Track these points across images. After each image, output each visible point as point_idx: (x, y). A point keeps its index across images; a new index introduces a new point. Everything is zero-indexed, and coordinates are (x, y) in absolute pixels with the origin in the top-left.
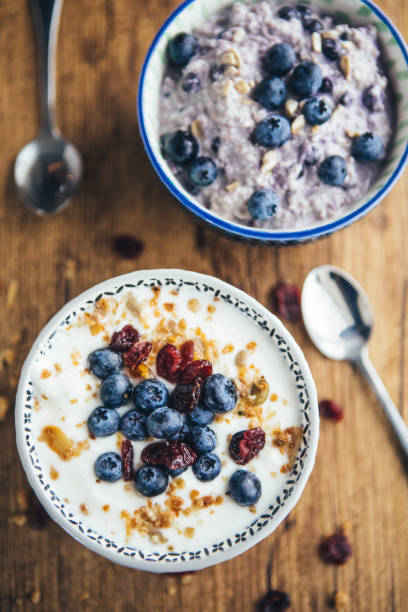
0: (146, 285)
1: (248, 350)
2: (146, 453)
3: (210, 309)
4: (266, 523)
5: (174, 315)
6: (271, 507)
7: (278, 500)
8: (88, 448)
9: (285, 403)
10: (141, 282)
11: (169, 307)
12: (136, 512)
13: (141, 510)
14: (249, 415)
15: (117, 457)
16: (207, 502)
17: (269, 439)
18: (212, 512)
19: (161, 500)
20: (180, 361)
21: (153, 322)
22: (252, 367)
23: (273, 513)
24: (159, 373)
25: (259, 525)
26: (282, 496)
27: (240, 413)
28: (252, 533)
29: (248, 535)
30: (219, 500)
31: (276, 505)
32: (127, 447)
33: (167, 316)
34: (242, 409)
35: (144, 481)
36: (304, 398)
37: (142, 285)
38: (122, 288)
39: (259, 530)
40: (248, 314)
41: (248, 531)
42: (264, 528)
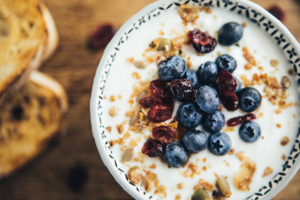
0: (111, 152)
1: (134, 62)
2: (231, 108)
3: (112, 99)
4: (253, 11)
5: (125, 123)
6: (240, 12)
7: (233, 9)
8: (242, 152)
9: (163, 25)
10: (111, 157)
11: (120, 130)
12: (274, 104)
14: (180, 47)
15: (241, 129)
17: (190, 27)
18: (255, 52)
19: (260, 88)
20: (157, 107)
21: (134, 136)
22: (144, 55)
23: (243, 8)
24: (170, 117)
25: (255, 15)
26: (230, 7)
27: (180, 52)
28: (263, 18)
29: (265, 21)
30: (245, 50)
31: (238, 9)
32: (231, 123)
33: (126, 128)
34: (177, 52)
35: (253, 104)
36: (156, 12)
37: (112, 155)
38: (119, 169)
39: (260, 14)
40: (109, 70)
41: (261, 23)
42: (257, 12)
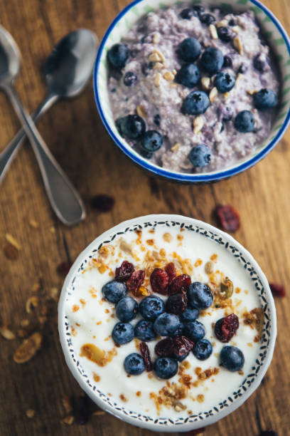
0: (131, 230)
1: (212, 261)
2: (157, 349)
3: (179, 238)
4: (253, 380)
5: (155, 247)
6: (254, 368)
7: (257, 362)
8: (116, 354)
9: (246, 292)
10: (127, 229)
11: (151, 242)
12: (160, 392)
13: (163, 389)
14: (223, 307)
15: (138, 355)
16: (208, 374)
17: (241, 320)
18: (213, 380)
19: (175, 379)
20: (167, 278)
21: (141, 256)
22: (218, 272)
23: (257, 372)
24: (154, 290)
25: (249, 382)
26: (260, 359)
27: (217, 307)
28: (245, 389)
29: (242, 391)
30: (216, 371)
31: (257, 366)
32: (143, 347)
33: (151, 249)
34: (218, 303)
35: (161, 369)
36: (259, 286)
37: (128, 231)
38: (115, 236)
39: (249, 386)
40: (207, 236)
41: (241, 388)
42: (252, 384)
